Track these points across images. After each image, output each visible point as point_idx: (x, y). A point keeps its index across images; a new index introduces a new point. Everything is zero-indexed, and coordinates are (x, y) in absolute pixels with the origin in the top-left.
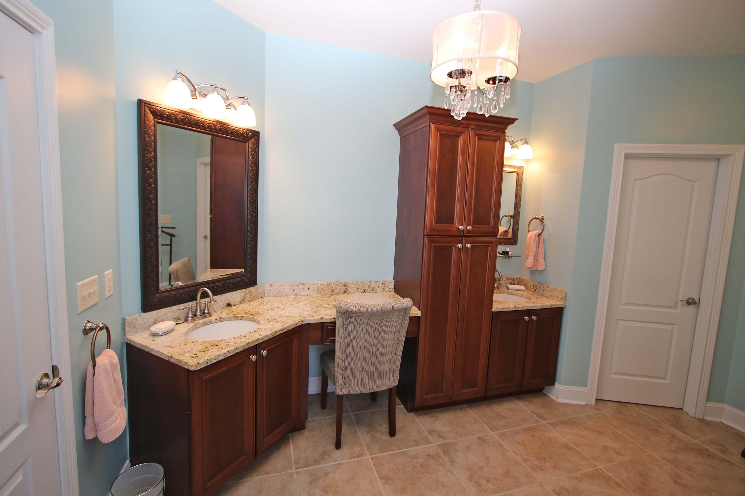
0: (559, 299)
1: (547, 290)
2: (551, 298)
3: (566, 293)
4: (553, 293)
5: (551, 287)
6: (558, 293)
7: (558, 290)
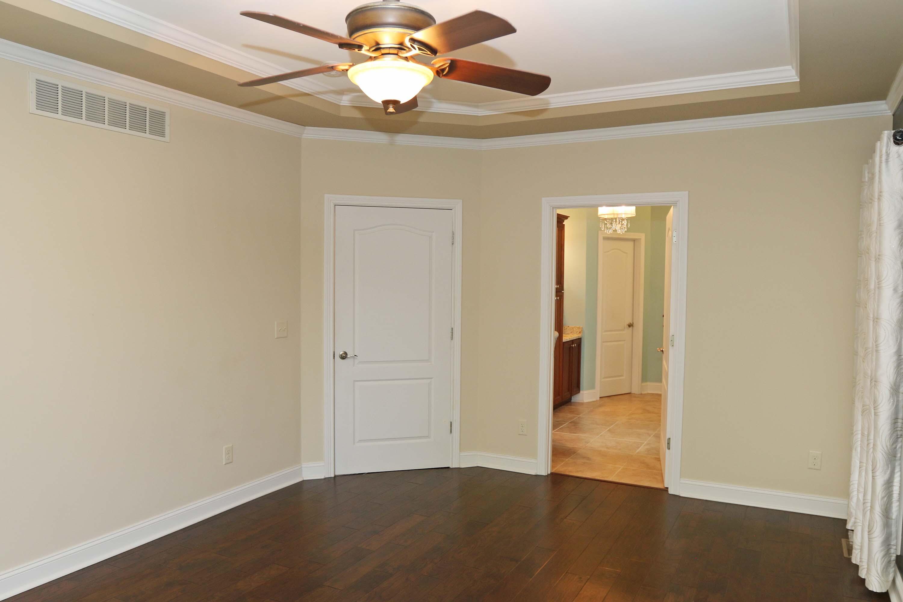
0: (578, 332)
1: (568, 329)
2: (572, 333)
3: (582, 328)
4: (573, 330)
5: (570, 326)
6: (576, 329)
7: (577, 327)
